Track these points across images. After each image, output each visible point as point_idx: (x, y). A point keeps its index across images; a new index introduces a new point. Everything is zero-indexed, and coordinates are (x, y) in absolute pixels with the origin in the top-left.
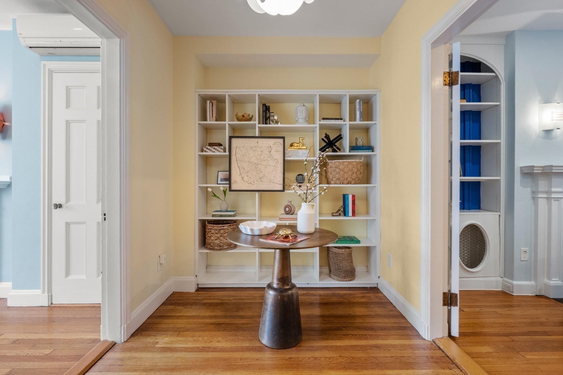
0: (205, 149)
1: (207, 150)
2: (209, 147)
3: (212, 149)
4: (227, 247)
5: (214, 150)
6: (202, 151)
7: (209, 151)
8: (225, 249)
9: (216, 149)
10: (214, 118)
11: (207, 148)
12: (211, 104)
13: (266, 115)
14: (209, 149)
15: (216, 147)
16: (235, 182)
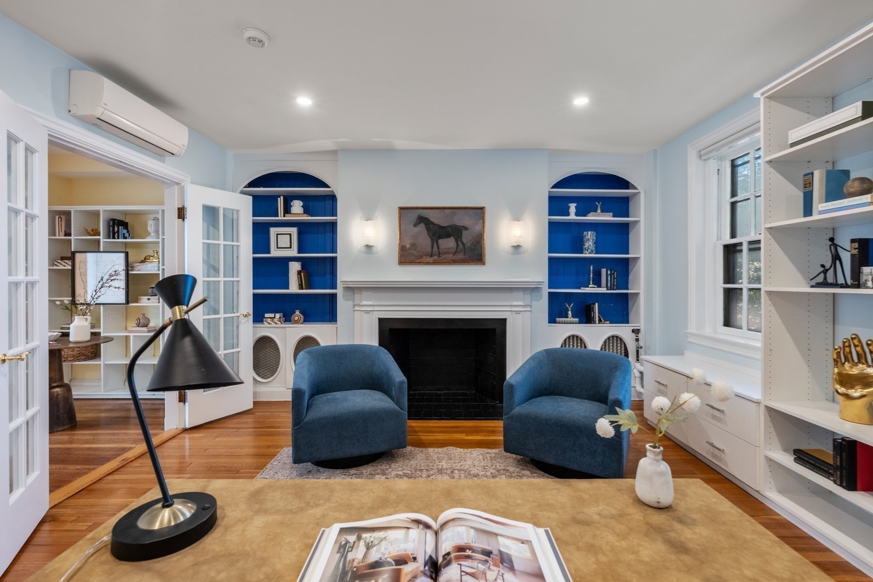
0: (56, 263)
1: (58, 264)
2: (59, 261)
3: (63, 263)
4: (72, 359)
5: (65, 264)
6: (54, 265)
7: (59, 265)
8: (70, 361)
9: (66, 263)
10: (63, 233)
11: (58, 262)
12: (60, 219)
13: (114, 229)
14: (59, 263)
15: (66, 261)
16: (80, 295)
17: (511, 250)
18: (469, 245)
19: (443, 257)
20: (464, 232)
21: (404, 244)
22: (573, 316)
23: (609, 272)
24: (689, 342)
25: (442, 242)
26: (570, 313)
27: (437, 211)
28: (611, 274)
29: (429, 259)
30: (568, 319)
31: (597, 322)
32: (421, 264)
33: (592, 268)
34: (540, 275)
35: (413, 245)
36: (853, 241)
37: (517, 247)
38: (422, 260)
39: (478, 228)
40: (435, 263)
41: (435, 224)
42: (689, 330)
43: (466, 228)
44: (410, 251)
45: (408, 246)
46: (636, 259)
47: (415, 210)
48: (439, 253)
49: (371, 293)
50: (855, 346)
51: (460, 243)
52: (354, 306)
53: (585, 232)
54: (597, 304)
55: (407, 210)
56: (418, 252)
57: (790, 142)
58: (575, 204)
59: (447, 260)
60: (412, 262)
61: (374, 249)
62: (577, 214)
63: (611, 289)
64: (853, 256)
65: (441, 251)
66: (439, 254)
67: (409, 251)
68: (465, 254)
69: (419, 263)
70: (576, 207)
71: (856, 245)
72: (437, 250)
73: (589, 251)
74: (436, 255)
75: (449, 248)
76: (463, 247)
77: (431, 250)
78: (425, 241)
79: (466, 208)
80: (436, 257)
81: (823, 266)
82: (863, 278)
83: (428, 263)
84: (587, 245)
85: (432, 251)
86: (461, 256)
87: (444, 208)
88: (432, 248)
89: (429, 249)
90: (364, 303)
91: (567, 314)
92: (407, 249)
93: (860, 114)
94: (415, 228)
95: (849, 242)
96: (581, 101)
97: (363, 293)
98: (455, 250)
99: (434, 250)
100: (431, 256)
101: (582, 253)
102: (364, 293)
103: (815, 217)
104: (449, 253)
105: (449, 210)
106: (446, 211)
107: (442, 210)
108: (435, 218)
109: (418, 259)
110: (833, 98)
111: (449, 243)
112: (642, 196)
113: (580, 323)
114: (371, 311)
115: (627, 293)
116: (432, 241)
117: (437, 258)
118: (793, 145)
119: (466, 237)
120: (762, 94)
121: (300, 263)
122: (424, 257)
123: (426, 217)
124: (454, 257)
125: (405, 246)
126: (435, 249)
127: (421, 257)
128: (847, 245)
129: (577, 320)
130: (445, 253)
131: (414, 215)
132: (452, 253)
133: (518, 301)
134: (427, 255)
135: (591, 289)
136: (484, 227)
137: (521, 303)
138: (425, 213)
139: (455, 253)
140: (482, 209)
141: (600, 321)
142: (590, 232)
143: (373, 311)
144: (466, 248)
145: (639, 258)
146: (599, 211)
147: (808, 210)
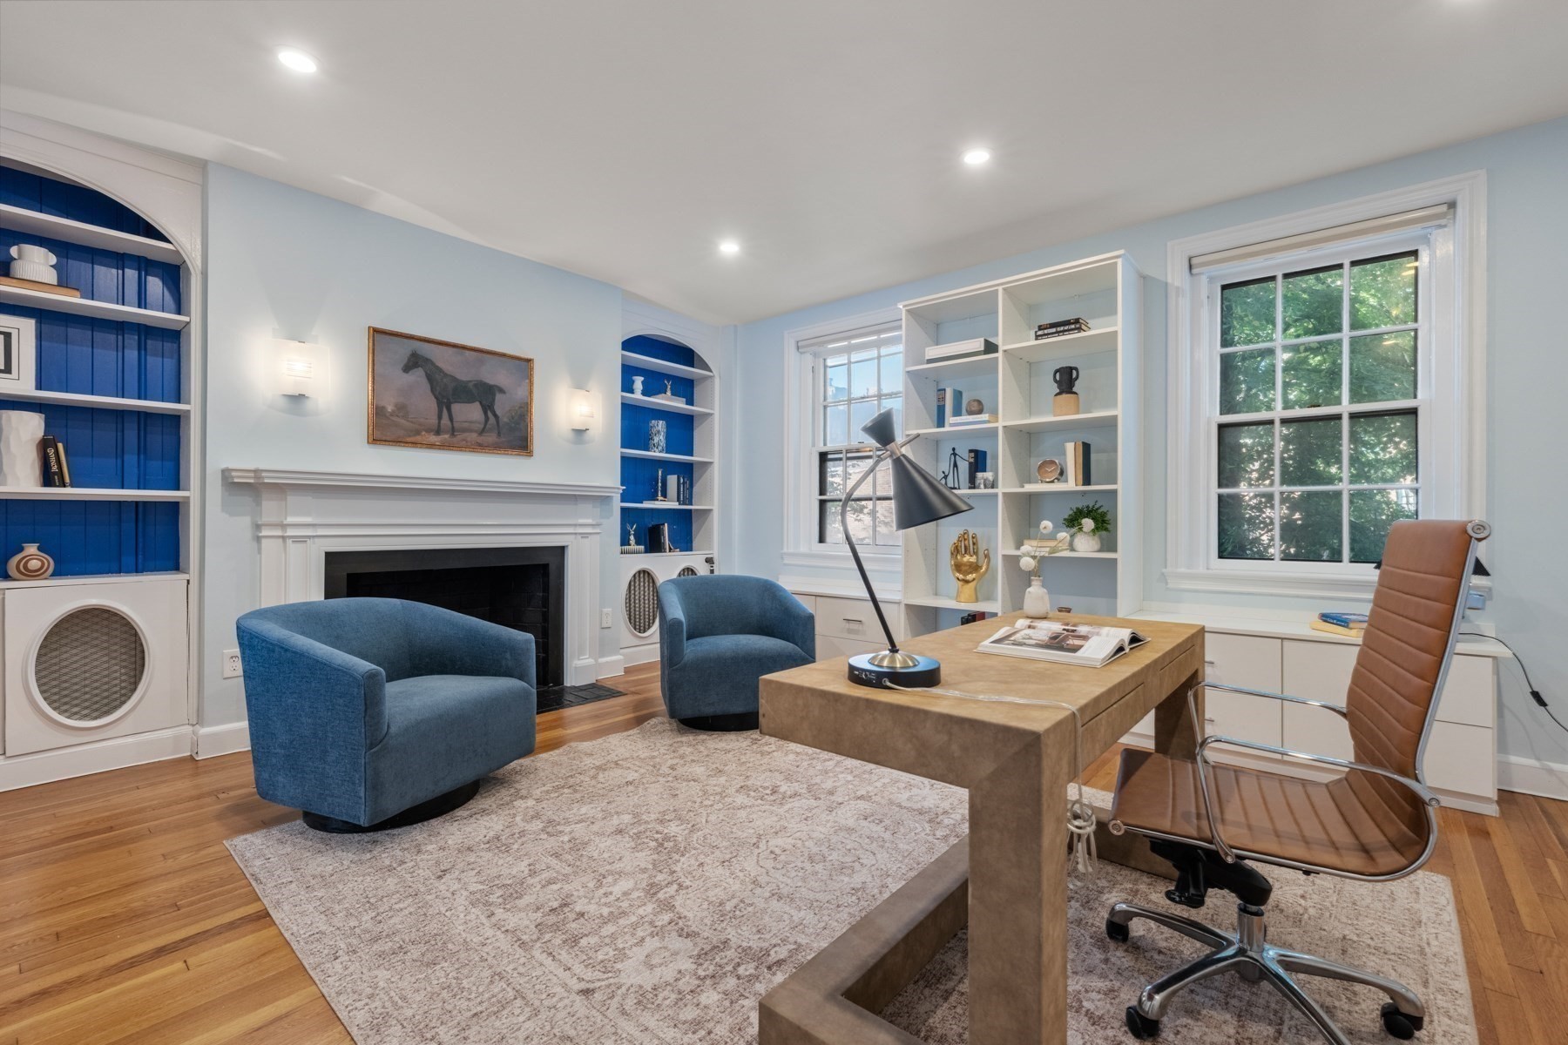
17: (571, 435)
18: (506, 420)
19: (460, 436)
20: (498, 397)
21: (382, 404)
22: (638, 543)
23: (682, 481)
24: (785, 565)
25: (457, 408)
26: (632, 538)
27: (450, 350)
28: (684, 483)
29: (433, 438)
30: (631, 547)
31: (668, 550)
32: (419, 445)
33: (660, 472)
34: (609, 478)
35: (401, 409)
36: (971, 451)
37: (580, 433)
38: (418, 439)
39: (521, 393)
40: (444, 446)
41: (446, 375)
42: (785, 550)
43: (502, 391)
44: (394, 419)
45: (390, 409)
46: (706, 465)
47: (406, 341)
48: (453, 427)
49: (311, 498)
50: (965, 540)
51: (489, 414)
52: (258, 527)
53: (653, 421)
54: (666, 525)
55: (387, 337)
56: (412, 422)
57: (927, 358)
58: (642, 379)
59: (467, 442)
60: (397, 442)
61: (309, 405)
62: (644, 393)
63: (684, 504)
64: (970, 463)
65: (456, 425)
66: (453, 431)
67: (391, 418)
68: (499, 434)
69: (415, 444)
70: (643, 382)
71: (972, 455)
72: (449, 423)
73: (660, 448)
74: (446, 432)
75: (471, 422)
76: (495, 423)
77: (437, 421)
78: (425, 404)
79: (504, 355)
80: (447, 436)
81: (943, 472)
82: (978, 482)
83: (431, 446)
84: (656, 440)
85: (439, 423)
86: (491, 438)
87: (464, 348)
88: (440, 417)
89: (433, 421)
90: (290, 520)
91: (629, 539)
92: (388, 415)
93: (983, 349)
94: (405, 375)
95: (968, 452)
96: (729, 248)
97: (289, 498)
98: (482, 426)
99: (442, 422)
100: (438, 432)
101: (648, 450)
102: (292, 499)
103: (947, 429)
104: (471, 431)
105: (472, 353)
106: (467, 353)
107: (460, 350)
108: (443, 360)
109: (410, 436)
110: (938, 325)
111: (469, 413)
112: (717, 381)
113: (646, 552)
114: (309, 537)
115: (691, 510)
116: (440, 404)
117: (449, 436)
118: (930, 361)
119: (502, 405)
120: (904, 306)
121: (44, 415)
122: (423, 433)
123: (428, 357)
124: (480, 439)
125: (383, 407)
126: (445, 421)
127: (418, 433)
128: (966, 455)
129: (642, 547)
130: (464, 430)
131: (403, 351)
132: (476, 431)
133: (585, 517)
134: (429, 431)
135: (659, 504)
136: (531, 392)
137: (590, 521)
138: (426, 350)
139: (482, 432)
140: (529, 361)
141: (670, 549)
142: (661, 422)
143: (314, 537)
144: (501, 424)
145: (711, 463)
146: (669, 393)
147: (941, 422)
